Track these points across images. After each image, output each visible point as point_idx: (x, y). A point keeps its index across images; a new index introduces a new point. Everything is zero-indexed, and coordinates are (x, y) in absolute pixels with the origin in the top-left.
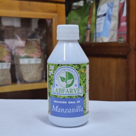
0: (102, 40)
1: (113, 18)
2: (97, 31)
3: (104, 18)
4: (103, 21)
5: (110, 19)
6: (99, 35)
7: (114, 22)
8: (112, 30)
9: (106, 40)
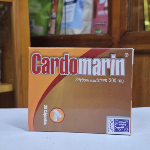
0: (73, 31)
1: (85, 6)
2: (67, 21)
3: (74, 5)
4: (73, 9)
5: (82, 7)
6: (68, 25)
7: (88, 11)
8: (85, 20)
9: (78, 32)
